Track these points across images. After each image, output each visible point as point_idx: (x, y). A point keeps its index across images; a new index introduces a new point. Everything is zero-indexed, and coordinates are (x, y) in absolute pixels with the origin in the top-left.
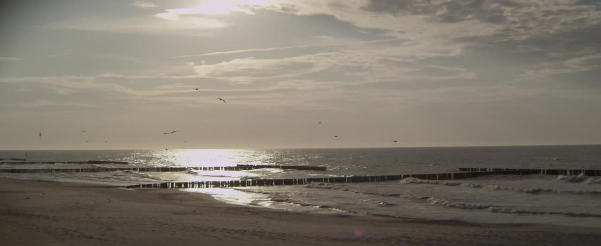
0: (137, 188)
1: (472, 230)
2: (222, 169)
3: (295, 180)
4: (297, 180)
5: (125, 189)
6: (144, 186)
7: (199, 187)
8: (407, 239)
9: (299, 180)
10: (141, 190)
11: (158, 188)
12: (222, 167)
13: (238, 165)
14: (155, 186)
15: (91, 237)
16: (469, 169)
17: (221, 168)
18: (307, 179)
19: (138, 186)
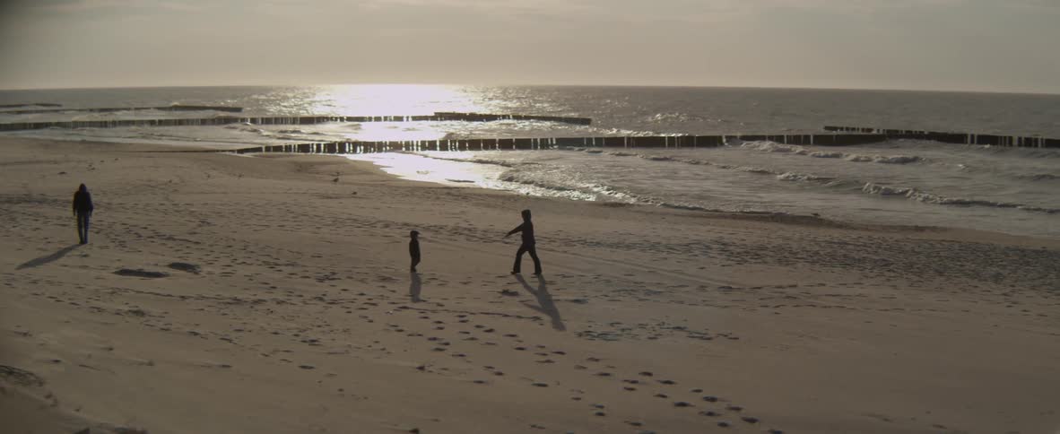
0: (257, 153)
1: (836, 234)
2: (408, 120)
3: (535, 140)
4: (539, 141)
5: (236, 154)
6: (268, 149)
7: (366, 151)
8: (722, 247)
9: (542, 140)
10: (263, 156)
11: (292, 153)
12: (408, 117)
13: (436, 113)
14: (288, 148)
15: (171, 238)
16: (842, 129)
17: (405, 119)
18: (557, 140)
19: (259, 150)
